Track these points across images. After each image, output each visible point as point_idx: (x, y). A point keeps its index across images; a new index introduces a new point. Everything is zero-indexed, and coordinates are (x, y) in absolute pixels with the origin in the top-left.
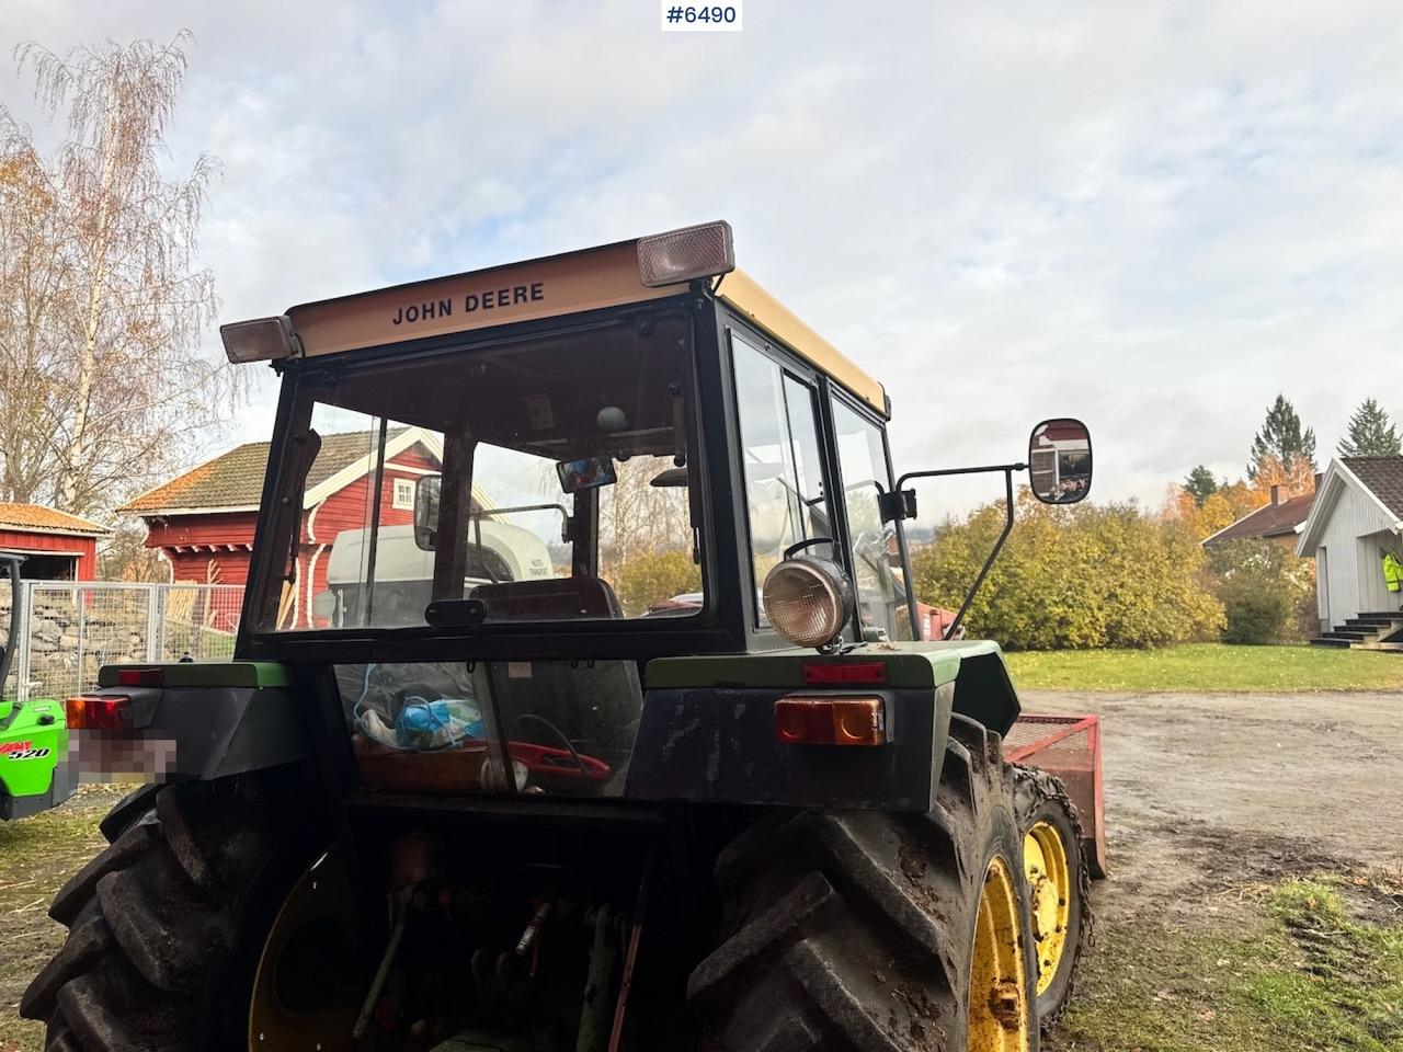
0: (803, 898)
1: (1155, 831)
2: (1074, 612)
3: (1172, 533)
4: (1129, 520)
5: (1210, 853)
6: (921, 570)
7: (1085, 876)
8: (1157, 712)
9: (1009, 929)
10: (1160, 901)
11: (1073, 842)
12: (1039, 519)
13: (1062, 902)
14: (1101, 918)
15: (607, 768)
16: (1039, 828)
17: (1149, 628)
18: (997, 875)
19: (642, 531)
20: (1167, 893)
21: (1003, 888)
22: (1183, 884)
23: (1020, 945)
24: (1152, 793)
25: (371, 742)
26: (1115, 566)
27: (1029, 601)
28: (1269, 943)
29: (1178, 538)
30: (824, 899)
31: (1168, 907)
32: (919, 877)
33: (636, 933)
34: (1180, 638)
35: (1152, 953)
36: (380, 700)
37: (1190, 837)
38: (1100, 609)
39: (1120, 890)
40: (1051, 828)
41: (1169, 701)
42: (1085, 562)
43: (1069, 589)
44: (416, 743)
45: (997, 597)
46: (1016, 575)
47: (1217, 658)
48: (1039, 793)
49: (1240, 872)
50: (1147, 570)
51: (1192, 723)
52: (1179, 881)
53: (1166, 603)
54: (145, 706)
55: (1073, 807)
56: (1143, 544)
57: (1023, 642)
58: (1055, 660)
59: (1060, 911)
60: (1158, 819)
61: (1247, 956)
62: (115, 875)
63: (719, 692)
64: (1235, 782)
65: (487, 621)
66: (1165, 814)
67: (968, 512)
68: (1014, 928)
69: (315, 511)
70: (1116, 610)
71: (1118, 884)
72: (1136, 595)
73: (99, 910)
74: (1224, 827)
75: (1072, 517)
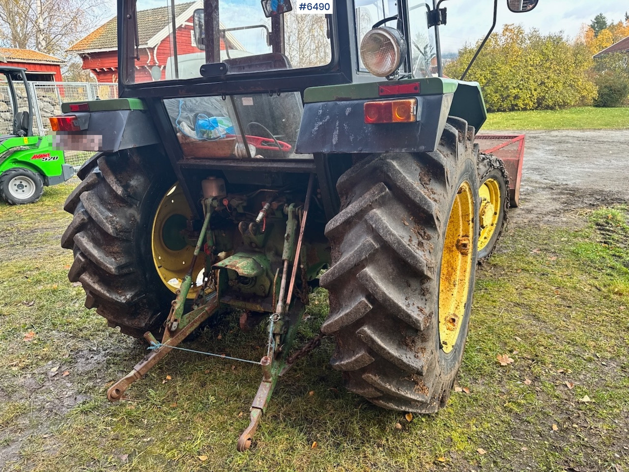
0: (374, 193)
1: (544, 189)
2: (522, 92)
3: (579, 49)
4: (558, 42)
5: (568, 197)
6: (450, 73)
7: (508, 203)
8: (555, 138)
9: (468, 215)
10: (540, 216)
11: (504, 187)
12: (512, 43)
13: (495, 213)
14: (513, 222)
15: (290, 146)
16: (489, 181)
17: (558, 99)
18: (465, 191)
19: (312, 56)
20: (544, 213)
21: (467, 197)
22: (552, 209)
23: (473, 222)
24: (545, 173)
25: (185, 136)
26: (547, 68)
27: (501, 87)
28: (587, 232)
29: (581, 52)
30: (383, 193)
31: (544, 219)
32: (427, 184)
33: (305, 214)
34: (572, 104)
35: (533, 236)
36: (188, 118)
37: (559, 191)
38: (535, 90)
39: (523, 212)
40: (495, 181)
41: (561, 133)
42: (532, 66)
43: (522, 80)
44: (205, 136)
45: (486, 85)
46: (496, 74)
47: (589, 114)
48: (491, 165)
49: (579, 205)
50: (562, 69)
51: (571, 143)
52: (551, 208)
53: (569, 86)
54: (83, 120)
55: (506, 173)
56: (563, 55)
57: (495, 108)
58: (510, 116)
59: (494, 218)
60: (546, 184)
61: (575, 237)
62: (86, 193)
63: (338, 103)
64: (586, 168)
65: (229, 73)
66: (549, 182)
67: (477, 41)
68: (470, 214)
69: (156, 48)
70: (543, 90)
71: (523, 210)
72: (554, 83)
73: (83, 207)
74: (576, 186)
75: (529, 42)
